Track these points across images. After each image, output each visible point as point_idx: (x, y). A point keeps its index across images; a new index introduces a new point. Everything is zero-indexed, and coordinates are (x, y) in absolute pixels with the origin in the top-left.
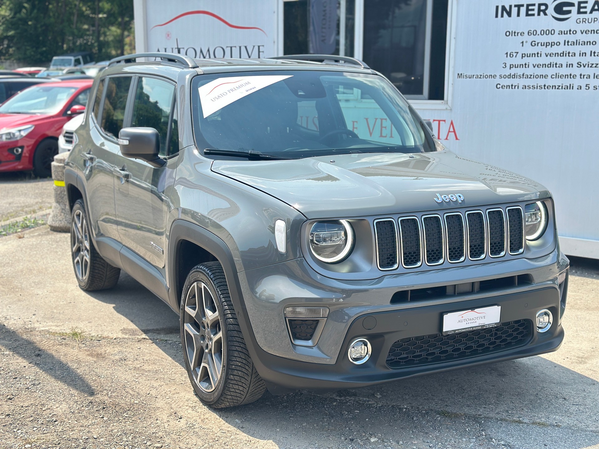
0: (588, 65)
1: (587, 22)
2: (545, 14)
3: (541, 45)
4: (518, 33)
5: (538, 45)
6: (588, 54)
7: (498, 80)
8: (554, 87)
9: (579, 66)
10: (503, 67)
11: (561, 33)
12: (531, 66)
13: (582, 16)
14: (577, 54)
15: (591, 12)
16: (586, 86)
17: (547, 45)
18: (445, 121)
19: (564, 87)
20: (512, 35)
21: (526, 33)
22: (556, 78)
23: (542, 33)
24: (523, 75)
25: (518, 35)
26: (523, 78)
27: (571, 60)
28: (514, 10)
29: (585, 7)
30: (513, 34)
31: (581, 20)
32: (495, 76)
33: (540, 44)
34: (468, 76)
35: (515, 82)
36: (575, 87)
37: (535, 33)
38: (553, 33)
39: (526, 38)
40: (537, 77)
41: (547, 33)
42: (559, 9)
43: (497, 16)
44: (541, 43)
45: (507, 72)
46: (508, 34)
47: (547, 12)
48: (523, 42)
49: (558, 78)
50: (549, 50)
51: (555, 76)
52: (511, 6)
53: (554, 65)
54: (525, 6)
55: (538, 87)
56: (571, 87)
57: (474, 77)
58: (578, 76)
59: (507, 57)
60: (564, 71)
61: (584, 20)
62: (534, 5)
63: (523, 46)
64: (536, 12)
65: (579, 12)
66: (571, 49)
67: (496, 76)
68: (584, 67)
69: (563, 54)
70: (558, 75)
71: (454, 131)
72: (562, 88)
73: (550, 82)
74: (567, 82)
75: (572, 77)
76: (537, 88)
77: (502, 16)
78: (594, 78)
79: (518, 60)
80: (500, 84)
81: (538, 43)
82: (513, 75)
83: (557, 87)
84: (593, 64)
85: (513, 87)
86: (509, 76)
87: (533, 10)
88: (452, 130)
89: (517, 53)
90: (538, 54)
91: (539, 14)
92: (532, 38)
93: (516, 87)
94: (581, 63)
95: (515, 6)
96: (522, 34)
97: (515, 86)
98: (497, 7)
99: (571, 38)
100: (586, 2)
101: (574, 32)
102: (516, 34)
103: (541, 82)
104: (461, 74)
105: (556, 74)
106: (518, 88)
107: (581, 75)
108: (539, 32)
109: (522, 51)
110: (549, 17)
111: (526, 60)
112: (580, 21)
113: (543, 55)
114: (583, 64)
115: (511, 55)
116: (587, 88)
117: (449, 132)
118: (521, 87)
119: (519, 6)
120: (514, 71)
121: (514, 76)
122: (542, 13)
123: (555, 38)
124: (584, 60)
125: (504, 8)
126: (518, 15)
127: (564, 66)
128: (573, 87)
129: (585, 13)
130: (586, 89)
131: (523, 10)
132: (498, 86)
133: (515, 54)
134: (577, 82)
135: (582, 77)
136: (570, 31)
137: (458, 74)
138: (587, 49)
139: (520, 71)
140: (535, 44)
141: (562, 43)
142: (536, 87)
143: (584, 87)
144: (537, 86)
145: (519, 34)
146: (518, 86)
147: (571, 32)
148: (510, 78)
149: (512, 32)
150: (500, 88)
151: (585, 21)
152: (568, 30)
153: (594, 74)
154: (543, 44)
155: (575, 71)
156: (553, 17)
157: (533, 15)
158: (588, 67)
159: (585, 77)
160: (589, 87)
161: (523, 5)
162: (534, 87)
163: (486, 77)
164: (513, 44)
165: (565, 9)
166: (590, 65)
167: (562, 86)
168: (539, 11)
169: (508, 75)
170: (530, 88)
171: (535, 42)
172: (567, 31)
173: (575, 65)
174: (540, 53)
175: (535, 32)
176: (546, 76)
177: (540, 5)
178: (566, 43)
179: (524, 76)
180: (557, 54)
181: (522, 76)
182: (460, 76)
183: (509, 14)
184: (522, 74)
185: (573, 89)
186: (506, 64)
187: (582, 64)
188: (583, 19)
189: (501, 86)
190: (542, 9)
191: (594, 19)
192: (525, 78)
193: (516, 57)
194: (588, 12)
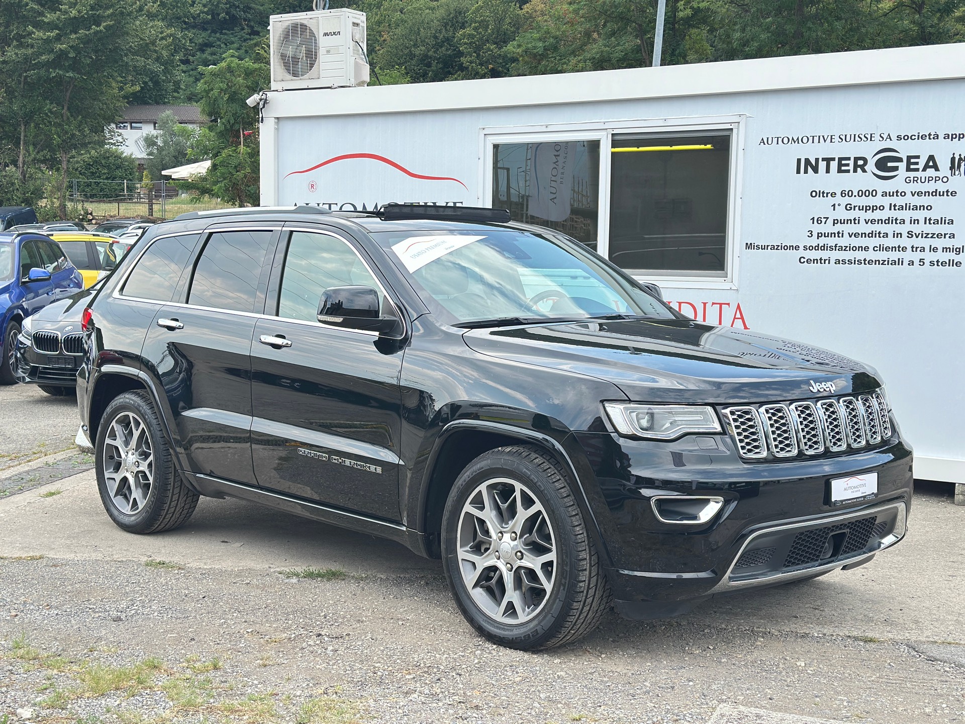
0: (922, 234)
1: (919, 181)
2: (864, 171)
3: (859, 210)
4: (827, 193)
5: (854, 210)
6: (922, 221)
7: (801, 252)
8: (877, 262)
9: (910, 236)
10: (808, 236)
11: (885, 194)
12: (846, 235)
13: (912, 174)
14: (907, 221)
15: (924, 170)
16: (920, 262)
17: (866, 209)
18: (728, 304)
19: (890, 262)
20: (819, 196)
21: (839, 194)
22: (880, 251)
23: (860, 194)
24: (836, 246)
25: (827, 196)
26: (835, 250)
27: (898, 228)
28: (822, 165)
29: (917, 163)
30: (821, 194)
31: (912, 179)
32: (797, 248)
33: (857, 208)
34: (760, 247)
35: (824, 254)
36: (906, 263)
37: (850, 194)
38: (874, 194)
39: (838, 199)
40: (854, 249)
41: (867, 194)
42: (881, 164)
43: (798, 172)
44: (859, 206)
45: (814, 242)
46: (814, 194)
47: (866, 167)
48: (834, 205)
49: (883, 251)
50: (870, 215)
51: (878, 249)
52: (817, 160)
53: (877, 235)
54: (837, 160)
55: (857, 262)
56: (900, 262)
57: (769, 247)
58: (909, 249)
59: (813, 223)
60: (890, 242)
61: (916, 179)
62: (849, 159)
63: (834, 210)
64: (851, 168)
65: (908, 169)
66: (900, 215)
67: (799, 247)
68: (917, 237)
69: (888, 221)
70: (883, 247)
71: (742, 318)
72: (888, 264)
73: (871, 255)
74: (894, 256)
75: (901, 249)
76: (855, 264)
77: (806, 172)
78: (930, 251)
79: (828, 228)
80: (804, 258)
81: (855, 207)
82: (822, 246)
83: (881, 262)
84: (928, 234)
85: (823, 261)
86: (817, 248)
87: (848, 165)
88: (738, 315)
89: (827, 218)
90: (856, 221)
91: (855, 171)
92: (847, 200)
93: (827, 262)
94: (912, 232)
95: (823, 159)
96: (833, 195)
97: (825, 260)
98: (799, 161)
99: (899, 201)
100: (918, 157)
101: (903, 194)
102: (825, 195)
103: (861, 255)
104: (751, 244)
105: (880, 245)
106: (829, 263)
107: (913, 247)
108: (855, 193)
109: (833, 215)
110: (869, 174)
111: (839, 227)
112: (910, 180)
113: (862, 222)
114: (915, 234)
115: (819, 221)
116: (922, 263)
117: (735, 318)
118: (832, 261)
119: (828, 160)
120: (822, 241)
121: (824, 248)
122: (859, 169)
123: (877, 201)
124: (916, 229)
125: (807, 161)
126: (828, 171)
127: (890, 235)
128: (902, 261)
129: (917, 170)
130: (920, 265)
131: (834, 165)
132: (802, 260)
133: (824, 220)
134: (908, 256)
135: (914, 249)
136: (897, 192)
137: (747, 244)
138: (920, 215)
139: (831, 241)
140: (851, 208)
141: (887, 207)
142: (853, 261)
143: (917, 262)
144: (855, 261)
145: (829, 195)
146: (829, 260)
147: (899, 194)
148: (818, 250)
149: (820, 191)
150: (804, 262)
151: (916, 181)
152: (895, 191)
153: (931, 246)
154: (861, 208)
155: (905, 242)
156: (874, 174)
157: (848, 171)
158: (922, 237)
159: (919, 249)
160: (924, 263)
161: (833, 159)
162: (850, 262)
163: (786, 248)
164: (822, 207)
165: (890, 164)
166: (924, 235)
167: (888, 261)
168: (856, 167)
169: (816, 246)
170: (846, 263)
171: (851, 205)
172: (893, 192)
173: (905, 235)
174: (857, 218)
175: (850, 192)
176: (866, 249)
177: (856, 159)
178: (892, 207)
179: (837, 248)
180: (880, 221)
181: (834, 248)
182: (749, 246)
183: (816, 170)
184: (834, 245)
185: (902, 264)
186: (812, 232)
187: (913, 234)
188: (914, 177)
189: (805, 260)
190: (860, 164)
191: (929, 177)
192: (838, 250)
193: (825, 223)
194: (921, 170)
